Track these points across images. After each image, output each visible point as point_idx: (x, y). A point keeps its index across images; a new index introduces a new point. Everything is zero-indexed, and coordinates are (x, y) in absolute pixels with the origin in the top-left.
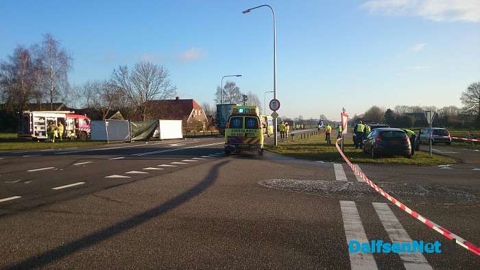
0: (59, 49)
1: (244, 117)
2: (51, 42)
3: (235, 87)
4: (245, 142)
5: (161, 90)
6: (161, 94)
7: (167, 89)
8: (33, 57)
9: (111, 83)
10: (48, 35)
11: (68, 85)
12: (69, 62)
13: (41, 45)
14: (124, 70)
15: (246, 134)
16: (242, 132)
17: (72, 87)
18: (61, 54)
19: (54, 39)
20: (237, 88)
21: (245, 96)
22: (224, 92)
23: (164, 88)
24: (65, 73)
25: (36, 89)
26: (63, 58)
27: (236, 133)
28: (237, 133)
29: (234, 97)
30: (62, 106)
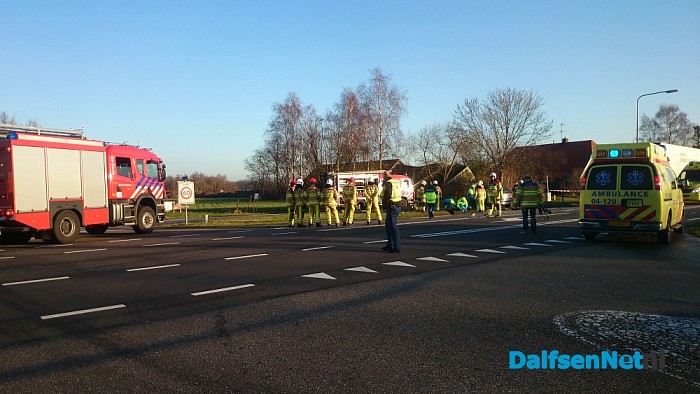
0: (390, 87)
1: (619, 167)
2: (379, 79)
3: (677, 113)
4: (623, 216)
5: (529, 129)
6: (529, 137)
7: (539, 126)
8: (361, 101)
9: (455, 126)
10: (376, 70)
11: (400, 133)
12: (402, 103)
13: (368, 85)
14: (471, 105)
15: (624, 202)
16: (617, 195)
17: (406, 136)
18: (392, 93)
19: (384, 74)
20: (681, 114)
21: (698, 129)
22: (656, 124)
23: (533, 126)
24: (396, 119)
25: (364, 144)
26: (394, 99)
27: (601, 199)
28: (603, 198)
29: (676, 132)
30: (398, 163)
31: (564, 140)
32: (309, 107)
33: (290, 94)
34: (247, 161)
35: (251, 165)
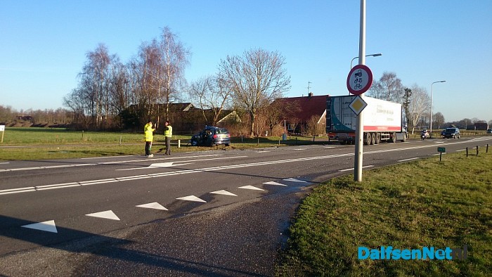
0: (176, 41)
3: (395, 79)
12: (186, 56)
13: (159, 40)
18: (178, 47)
20: (397, 80)
21: (408, 91)
22: (380, 86)
23: (276, 80)
24: (181, 69)
26: (178, 51)
29: (393, 92)
30: (190, 106)
31: (310, 94)
32: (114, 56)
33: (100, 45)
34: (64, 98)
35: (68, 102)
